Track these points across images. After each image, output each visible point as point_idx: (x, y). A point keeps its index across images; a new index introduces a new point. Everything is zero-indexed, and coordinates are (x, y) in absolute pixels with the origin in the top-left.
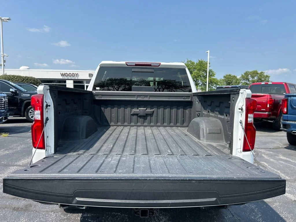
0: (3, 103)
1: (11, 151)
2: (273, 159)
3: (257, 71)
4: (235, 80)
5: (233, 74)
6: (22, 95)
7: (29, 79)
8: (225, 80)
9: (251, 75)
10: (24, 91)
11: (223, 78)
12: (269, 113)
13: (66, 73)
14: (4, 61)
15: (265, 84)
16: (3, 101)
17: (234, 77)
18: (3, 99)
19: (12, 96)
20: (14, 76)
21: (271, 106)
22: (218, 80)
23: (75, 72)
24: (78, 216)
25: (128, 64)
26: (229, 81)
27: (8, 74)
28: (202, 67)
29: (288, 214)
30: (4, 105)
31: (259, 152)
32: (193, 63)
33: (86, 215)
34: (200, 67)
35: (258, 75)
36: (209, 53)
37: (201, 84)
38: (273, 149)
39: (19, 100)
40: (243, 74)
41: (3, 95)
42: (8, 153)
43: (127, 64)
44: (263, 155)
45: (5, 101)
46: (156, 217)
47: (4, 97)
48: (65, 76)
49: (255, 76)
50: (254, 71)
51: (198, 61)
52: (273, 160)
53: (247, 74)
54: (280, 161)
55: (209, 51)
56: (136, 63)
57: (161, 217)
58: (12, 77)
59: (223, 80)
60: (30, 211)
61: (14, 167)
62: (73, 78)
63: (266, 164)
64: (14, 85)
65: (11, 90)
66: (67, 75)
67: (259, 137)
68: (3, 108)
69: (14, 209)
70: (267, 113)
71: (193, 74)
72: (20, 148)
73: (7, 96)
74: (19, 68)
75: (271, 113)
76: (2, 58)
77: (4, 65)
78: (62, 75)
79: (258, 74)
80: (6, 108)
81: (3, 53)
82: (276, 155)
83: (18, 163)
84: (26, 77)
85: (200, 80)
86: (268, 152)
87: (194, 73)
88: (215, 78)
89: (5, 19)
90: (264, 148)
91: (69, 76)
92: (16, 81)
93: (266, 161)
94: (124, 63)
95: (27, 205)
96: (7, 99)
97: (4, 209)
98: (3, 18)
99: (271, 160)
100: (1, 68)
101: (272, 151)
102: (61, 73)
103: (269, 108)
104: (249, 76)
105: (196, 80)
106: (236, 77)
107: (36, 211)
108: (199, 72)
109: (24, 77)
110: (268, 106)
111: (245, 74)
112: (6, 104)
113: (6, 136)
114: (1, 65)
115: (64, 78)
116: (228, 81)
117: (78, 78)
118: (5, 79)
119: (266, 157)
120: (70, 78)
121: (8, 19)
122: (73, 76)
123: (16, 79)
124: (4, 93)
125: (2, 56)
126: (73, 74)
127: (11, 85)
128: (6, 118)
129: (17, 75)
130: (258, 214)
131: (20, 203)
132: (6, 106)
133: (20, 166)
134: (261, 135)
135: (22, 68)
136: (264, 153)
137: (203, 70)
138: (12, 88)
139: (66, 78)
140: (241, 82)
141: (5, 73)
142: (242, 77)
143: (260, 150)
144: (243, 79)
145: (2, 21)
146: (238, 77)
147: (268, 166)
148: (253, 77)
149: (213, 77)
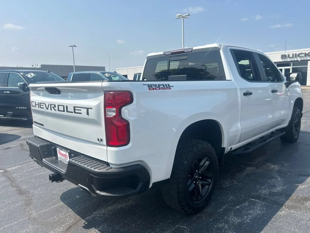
43: (165, 54)
94: (162, 53)
98: (184, 16)
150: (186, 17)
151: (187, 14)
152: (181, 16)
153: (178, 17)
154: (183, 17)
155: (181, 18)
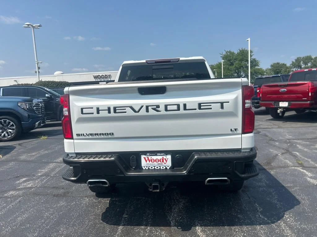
0: (40, 108)
1: (50, 151)
2: (306, 148)
3: (311, 55)
4: (285, 68)
5: (281, 62)
6: (57, 99)
7: (63, 84)
8: (272, 69)
9: (303, 62)
10: (58, 95)
11: (270, 68)
12: (311, 102)
13: (99, 76)
14: (39, 68)
15: (309, 71)
16: (40, 106)
17: (283, 66)
18: (40, 104)
19: (48, 101)
20: (49, 82)
21: (313, 94)
22: (264, 70)
23: (107, 73)
24: (107, 200)
25: (149, 62)
26: (278, 70)
27: (43, 80)
28: (244, 56)
29: (305, 196)
30: (41, 110)
31: (293, 143)
32: (233, 53)
33: (114, 199)
34: (241, 57)
35: (312, 61)
36: (249, 41)
37: (244, 75)
38: (311, 139)
39: (54, 105)
40: (294, 61)
41: (39, 100)
42: (47, 152)
43: (147, 62)
44: (298, 145)
45: (42, 106)
46: (176, 200)
47: (41, 102)
48: (98, 78)
49: (309, 62)
50: (307, 57)
51: (239, 51)
52: (307, 150)
53: (298, 60)
54: (314, 151)
55: (249, 38)
56: (156, 61)
57: (181, 200)
58: (47, 83)
59: (270, 69)
60: (67, 197)
61: (53, 164)
62: (106, 80)
63: (298, 154)
64: (49, 90)
65: (47, 95)
66: (99, 77)
67: (300, 128)
68: (40, 113)
69: (54, 196)
70: (309, 102)
71: (234, 66)
72: (58, 148)
73: (43, 101)
74: (53, 74)
75: (313, 102)
76: (36, 65)
77: (39, 72)
78: (95, 77)
79: (312, 59)
80: (43, 112)
81: (37, 60)
82: (312, 145)
83: (56, 161)
84: (60, 82)
85: (242, 71)
86: (304, 142)
87: (235, 64)
88: (259, 68)
89: (36, 26)
90: (301, 139)
91: (102, 78)
92: (51, 87)
93: (299, 151)
94: (144, 61)
95: (65, 193)
96: (43, 104)
97: (46, 195)
98: (34, 25)
99: (305, 150)
100: (37, 75)
101: (309, 141)
102: (93, 76)
103: (310, 96)
104: (302, 62)
105: (238, 71)
106: (286, 65)
107: (73, 197)
108: (241, 63)
109: (58, 82)
110: (310, 95)
111: (296, 60)
112: (43, 109)
113: (45, 139)
114: (36, 72)
115: (97, 80)
116: (276, 70)
117: (110, 79)
118: (41, 86)
119: (300, 147)
120: (103, 80)
121: (39, 26)
122: (105, 78)
123: (51, 84)
124: (40, 99)
125: (36, 62)
126: (106, 75)
127: (46, 90)
128: (44, 122)
129: (52, 80)
130: (275, 196)
131: (59, 191)
132: (43, 110)
133: (58, 162)
134: (302, 126)
135: (57, 73)
136: (299, 144)
137: (245, 60)
138: (47, 94)
139: (99, 80)
140: (292, 70)
141: (40, 80)
142: (293, 65)
143: (296, 141)
144: (294, 67)
145: (33, 28)
146: (288, 65)
147: (300, 155)
148: (306, 63)
149: (258, 67)
150: (36, 27)
151: (39, 25)
152: (31, 25)
153: (27, 26)
154: (33, 27)
155: (30, 27)
